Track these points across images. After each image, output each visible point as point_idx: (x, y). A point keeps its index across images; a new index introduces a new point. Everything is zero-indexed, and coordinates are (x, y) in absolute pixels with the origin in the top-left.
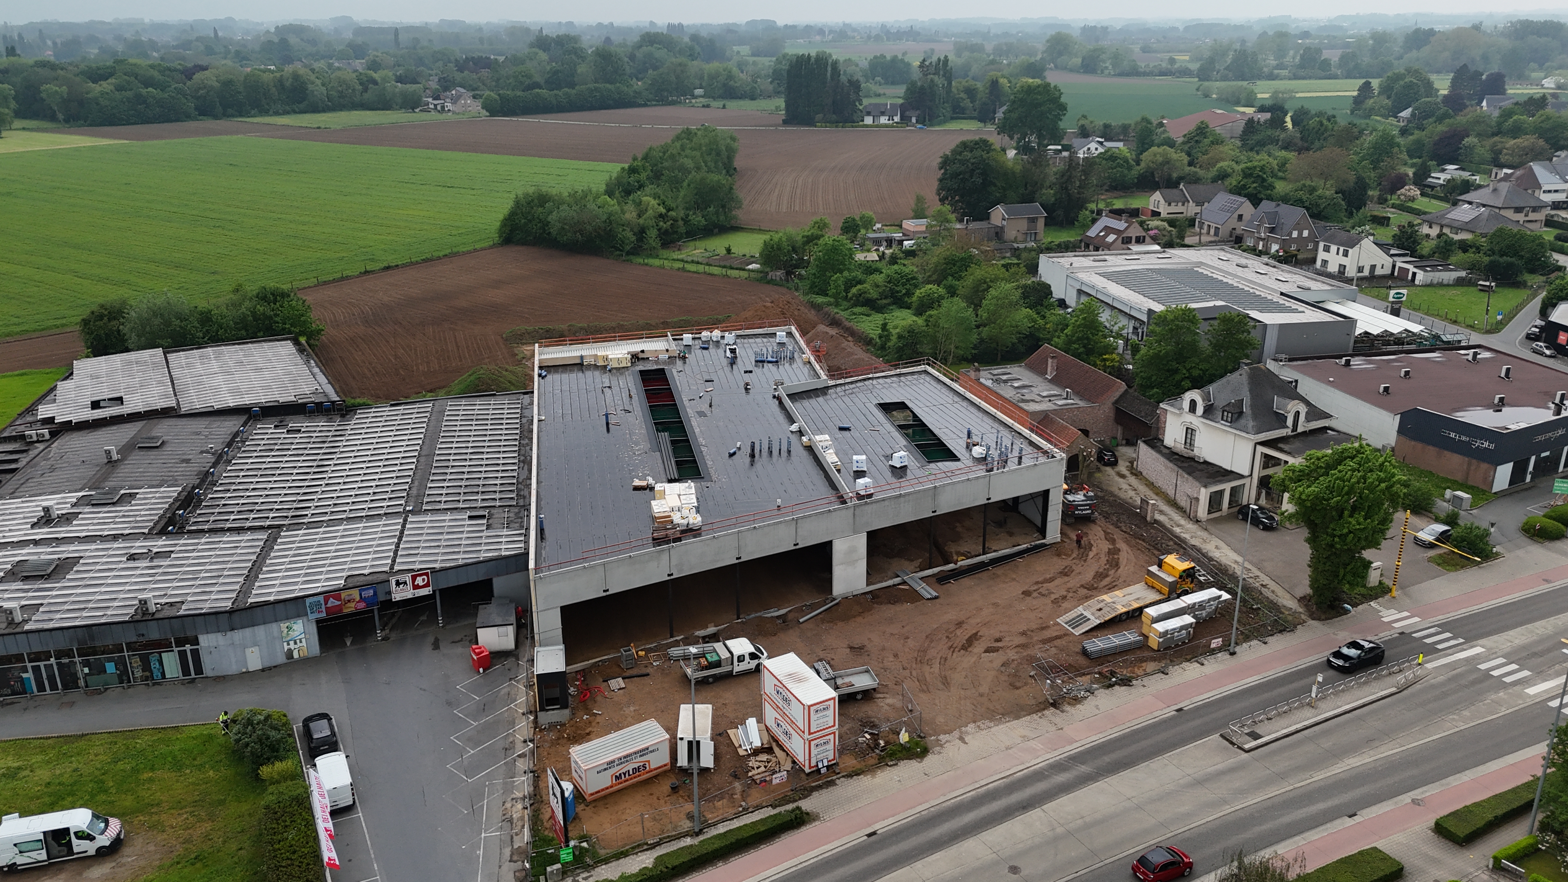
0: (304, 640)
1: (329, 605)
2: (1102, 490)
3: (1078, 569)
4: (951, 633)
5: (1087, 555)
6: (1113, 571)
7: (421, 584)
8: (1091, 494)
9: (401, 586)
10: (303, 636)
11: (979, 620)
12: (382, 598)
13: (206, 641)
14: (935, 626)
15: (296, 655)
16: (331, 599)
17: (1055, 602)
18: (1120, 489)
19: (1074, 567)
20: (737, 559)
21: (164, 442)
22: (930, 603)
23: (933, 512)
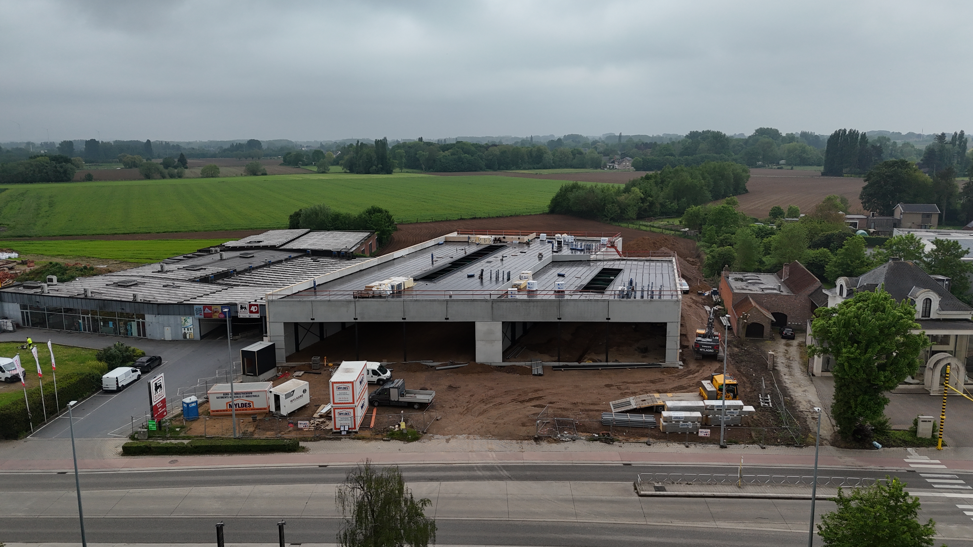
0: (192, 329)
1: (206, 312)
4: (525, 393)
5: (686, 376)
7: (254, 311)
9: (243, 309)
10: (192, 326)
11: (553, 392)
12: (233, 314)
13: (149, 318)
14: (519, 388)
15: (188, 337)
16: (207, 309)
17: (623, 394)
19: (666, 380)
20: (403, 319)
21: (253, 256)
22: (532, 377)
23: (558, 319)
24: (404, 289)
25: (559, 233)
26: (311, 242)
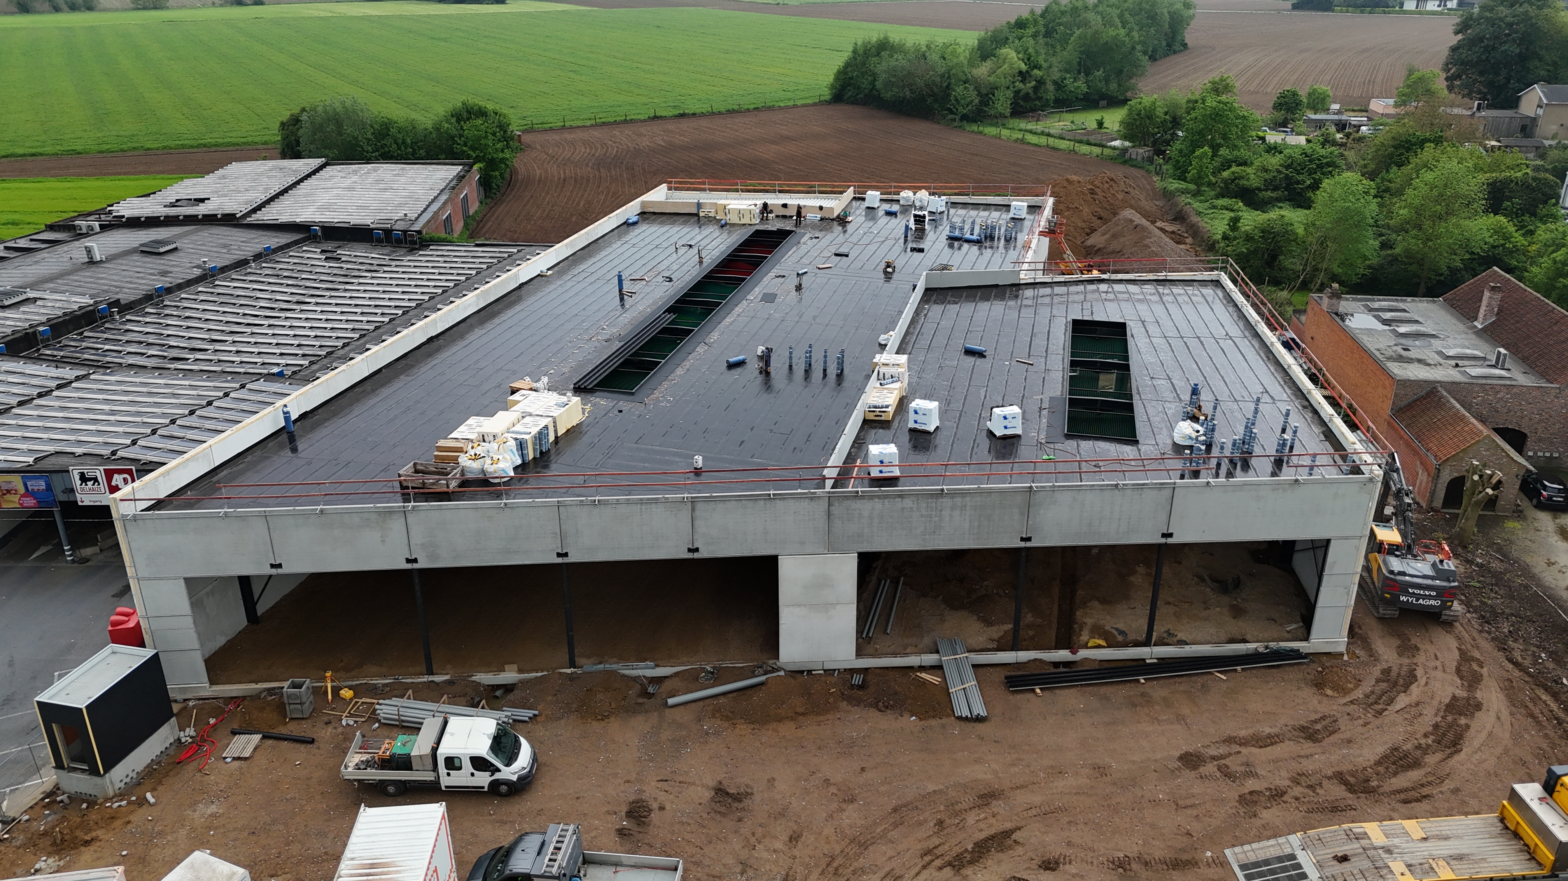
2: (1506, 557)
3: (1347, 728)
4: (956, 814)
5: (1391, 701)
6: (1439, 756)
8: (1450, 565)
9: (90, 483)
11: (1037, 799)
12: (61, 496)
14: (931, 787)
17: (1249, 801)
18: (1550, 564)
19: (1343, 723)
20: (559, 555)
21: (176, 249)
22: (957, 729)
23: (1022, 539)
24: (556, 437)
25: (909, 188)
26: (324, 198)
